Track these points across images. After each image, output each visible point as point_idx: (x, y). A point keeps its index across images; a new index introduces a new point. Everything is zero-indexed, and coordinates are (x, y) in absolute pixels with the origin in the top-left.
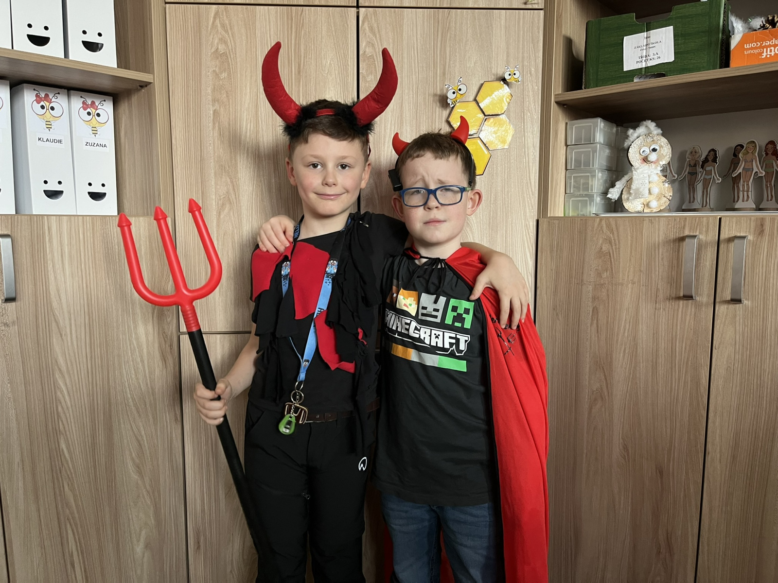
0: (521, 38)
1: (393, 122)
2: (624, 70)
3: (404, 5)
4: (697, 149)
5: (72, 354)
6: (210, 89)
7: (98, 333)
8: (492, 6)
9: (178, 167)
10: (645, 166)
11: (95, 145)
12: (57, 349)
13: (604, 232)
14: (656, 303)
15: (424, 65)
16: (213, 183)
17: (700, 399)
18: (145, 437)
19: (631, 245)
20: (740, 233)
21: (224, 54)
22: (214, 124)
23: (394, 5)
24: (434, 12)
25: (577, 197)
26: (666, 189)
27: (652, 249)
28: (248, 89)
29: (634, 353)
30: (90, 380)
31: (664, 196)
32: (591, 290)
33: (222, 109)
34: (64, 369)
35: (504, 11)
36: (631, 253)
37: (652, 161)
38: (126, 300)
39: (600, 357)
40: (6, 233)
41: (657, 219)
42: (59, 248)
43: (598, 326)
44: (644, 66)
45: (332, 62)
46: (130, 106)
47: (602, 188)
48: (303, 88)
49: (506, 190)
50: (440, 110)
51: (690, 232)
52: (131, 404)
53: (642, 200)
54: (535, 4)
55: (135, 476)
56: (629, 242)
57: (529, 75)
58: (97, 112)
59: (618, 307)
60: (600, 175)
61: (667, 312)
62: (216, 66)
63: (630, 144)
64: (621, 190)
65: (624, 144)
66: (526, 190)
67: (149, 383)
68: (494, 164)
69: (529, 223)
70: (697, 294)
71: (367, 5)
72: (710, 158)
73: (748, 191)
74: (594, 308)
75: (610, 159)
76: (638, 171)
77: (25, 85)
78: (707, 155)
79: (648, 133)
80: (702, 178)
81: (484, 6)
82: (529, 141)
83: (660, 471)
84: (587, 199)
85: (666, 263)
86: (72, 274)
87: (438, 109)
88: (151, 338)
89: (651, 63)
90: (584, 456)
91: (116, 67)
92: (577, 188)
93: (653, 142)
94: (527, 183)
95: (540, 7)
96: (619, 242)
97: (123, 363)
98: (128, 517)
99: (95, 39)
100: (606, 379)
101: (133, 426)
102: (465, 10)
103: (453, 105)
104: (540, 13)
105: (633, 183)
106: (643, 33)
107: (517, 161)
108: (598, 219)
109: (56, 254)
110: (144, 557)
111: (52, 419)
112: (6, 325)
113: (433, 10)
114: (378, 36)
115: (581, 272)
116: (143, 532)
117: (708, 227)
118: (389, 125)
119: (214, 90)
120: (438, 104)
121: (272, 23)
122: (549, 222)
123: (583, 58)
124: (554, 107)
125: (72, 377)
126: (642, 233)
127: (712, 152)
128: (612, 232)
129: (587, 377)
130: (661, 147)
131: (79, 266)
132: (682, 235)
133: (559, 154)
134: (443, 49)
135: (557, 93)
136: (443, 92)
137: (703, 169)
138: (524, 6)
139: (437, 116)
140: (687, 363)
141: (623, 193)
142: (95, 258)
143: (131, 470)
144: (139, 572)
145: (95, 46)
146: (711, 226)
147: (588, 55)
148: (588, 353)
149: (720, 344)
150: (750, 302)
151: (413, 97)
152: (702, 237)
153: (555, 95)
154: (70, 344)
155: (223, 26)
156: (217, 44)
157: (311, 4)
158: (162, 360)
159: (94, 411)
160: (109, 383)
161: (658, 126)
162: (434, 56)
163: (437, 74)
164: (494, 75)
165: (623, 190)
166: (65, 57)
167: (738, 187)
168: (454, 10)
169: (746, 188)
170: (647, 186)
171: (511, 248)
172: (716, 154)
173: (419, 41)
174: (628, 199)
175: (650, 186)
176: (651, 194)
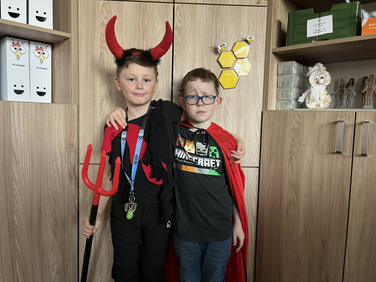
0: (256, 20)
1: (190, 61)
2: (307, 37)
3: (197, 3)
4: (344, 79)
6: (99, 41)
7: (36, 162)
8: (241, 4)
9: (81, 80)
10: (317, 86)
11: (41, 68)
12: (14, 169)
13: (296, 118)
14: (322, 155)
15: (206, 32)
16: (99, 88)
17: (345, 206)
18: (58, 216)
19: (310, 125)
20: (366, 120)
22: (100, 59)
23: (192, 3)
24: (212, 7)
25: (283, 100)
26: (328, 98)
27: (320, 127)
29: (311, 181)
30: (31, 186)
31: (327, 101)
32: (289, 147)
33: (104, 52)
34: (17, 180)
35: (247, 7)
36: (310, 129)
37: (321, 83)
38: (51, 146)
39: (293, 183)
41: (323, 112)
42: (18, 119)
43: (292, 166)
44: (317, 35)
45: (160, 30)
46: (60, 49)
47: (295, 96)
48: (145, 42)
49: (246, 96)
50: (214, 55)
51: (340, 119)
52: (52, 199)
53: (316, 103)
54: (263, 3)
55: (52, 237)
56: (309, 123)
57: (259, 39)
58: (43, 52)
59: (303, 157)
60: (294, 90)
61: (328, 160)
62: (102, 31)
63: (310, 74)
64: (305, 98)
65: (307, 74)
66: (257, 97)
67: (62, 189)
68: (240, 83)
69: (258, 113)
70: (343, 151)
71: (178, 2)
72: (351, 83)
73: (370, 100)
74: (290, 157)
75: (300, 82)
76: (314, 88)
77: (7, 37)
78: (349, 82)
79: (319, 69)
80: (347, 93)
81: (237, 4)
82: (259, 72)
83: (323, 243)
84: (288, 102)
85: (327, 135)
86: (24, 132)
88: (64, 165)
89: (321, 34)
90: (284, 234)
91: (52, 29)
92: (283, 96)
93: (321, 74)
94: (257, 93)
95: (265, 5)
96: (303, 123)
97: (49, 178)
98: (48, 257)
99: (43, 16)
100: (296, 194)
101: (52, 210)
102: (227, 6)
103: (220, 53)
104: (265, 8)
105: (311, 94)
106: (317, 19)
107: (252, 82)
108: (293, 112)
109: (16, 121)
110: (55, 278)
111: (10, 205)
113: (211, 5)
114: (184, 17)
115: (284, 138)
116: (56, 266)
117: (350, 116)
118: (188, 62)
119: (101, 42)
120: (213, 52)
121: (131, 10)
122: (268, 113)
123: (286, 32)
124: (271, 55)
125: (22, 184)
126: (316, 119)
127: (352, 80)
128: (300, 118)
129: (286, 193)
130: (326, 76)
132: (336, 121)
133: (274, 79)
134: (216, 25)
135: (273, 48)
136: (216, 46)
137: (347, 88)
138: (257, 5)
139: (212, 58)
140: (338, 187)
141: (306, 99)
142: (36, 124)
143: (51, 234)
145: (43, 18)
146: (351, 116)
147: (289, 29)
148: (287, 180)
149: (355, 177)
150: (371, 156)
151: (200, 48)
152: (347, 122)
153: (272, 49)
154: (21, 168)
155: (107, 11)
156: (104, 20)
158: (69, 177)
159: (32, 202)
160: (40, 188)
161: (324, 66)
162: (211, 28)
163: (213, 37)
164: (241, 38)
165: (306, 98)
166: (27, 24)
167: (365, 98)
168: (222, 6)
169: (369, 99)
170: (318, 96)
171: (248, 125)
172: (353, 81)
173: (204, 20)
174: (308, 102)
175: (320, 96)
176: (320, 100)
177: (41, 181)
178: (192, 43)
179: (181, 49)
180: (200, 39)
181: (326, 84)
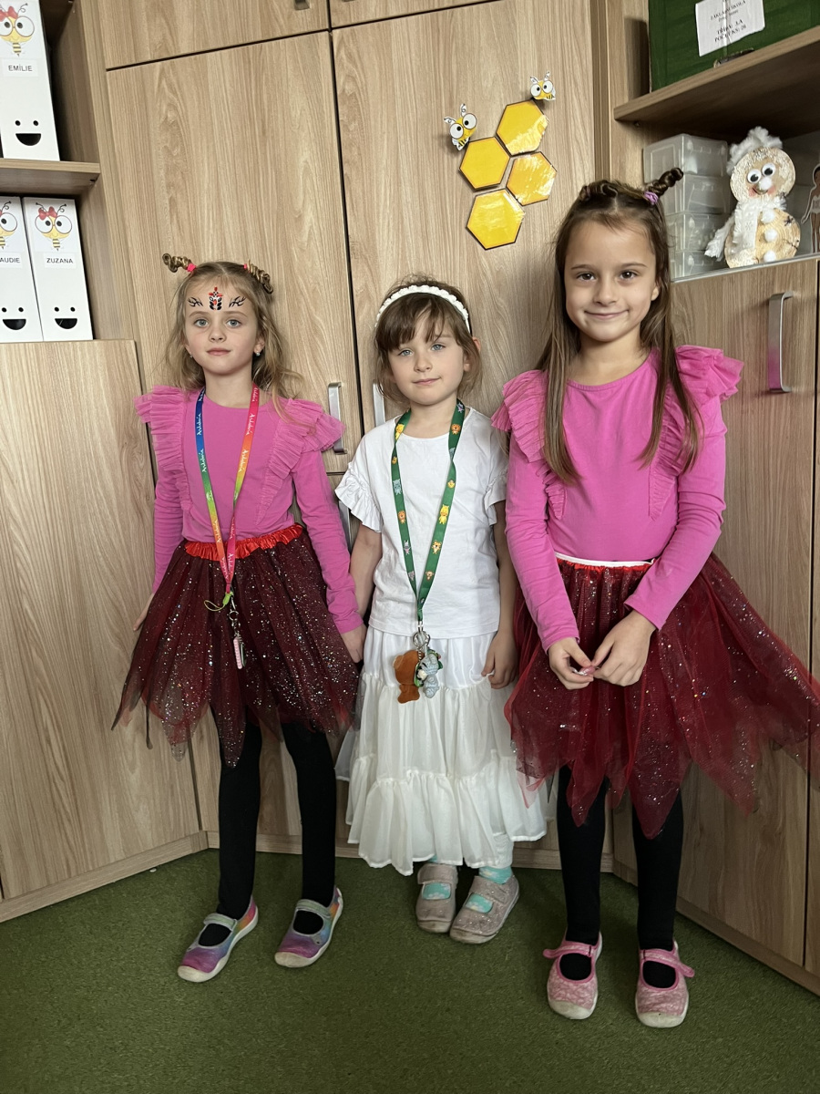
0: (558, 32)
2: (701, 55)
3: (391, 15)
5: (26, 503)
6: (163, 171)
11: (58, 261)
12: (9, 496)
14: (742, 405)
15: (424, 94)
19: (709, 320)
21: (175, 123)
22: (171, 215)
23: (378, 17)
27: (734, 323)
28: (206, 164)
30: (51, 534)
34: (20, 520)
36: (709, 332)
38: (85, 441)
41: (739, 275)
44: (726, 45)
45: (303, 112)
50: (450, 156)
51: (780, 287)
52: (103, 563)
56: (707, 315)
58: (58, 219)
60: (691, 222)
61: (756, 415)
62: (167, 141)
67: (123, 540)
68: (531, 226)
70: (787, 385)
71: (342, 24)
79: (757, 146)
85: (753, 341)
86: (18, 411)
87: (446, 157)
88: (120, 486)
89: (735, 38)
91: (58, 159)
96: (694, 318)
97: (89, 515)
99: (32, 130)
101: (107, 588)
103: (461, 147)
110: (134, 741)
111: (11, 576)
113: (429, 14)
114: (359, 65)
119: (167, 174)
120: (446, 149)
121: (226, 73)
124: (614, 129)
125: (30, 530)
126: (722, 301)
130: (778, 166)
131: (26, 402)
132: (769, 296)
134: (447, 67)
135: (617, 105)
136: (444, 130)
139: (446, 166)
142: (43, 393)
143: (110, 641)
144: (130, 758)
145: (32, 138)
147: (653, 40)
151: (411, 144)
152: (797, 294)
153: (615, 108)
154: (23, 491)
155: (170, 86)
156: (166, 112)
157: (271, 37)
158: (136, 512)
160: (73, 537)
162: (436, 80)
163: (441, 106)
164: (522, 94)
168: (459, 9)
173: (413, 62)
174: (732, 255)
175: (764, 229)
176: (766, 242)
177: (71, 522)
178: (389, 132)
179: (360, 154)
180: (409, 118)
181: (781, 191)
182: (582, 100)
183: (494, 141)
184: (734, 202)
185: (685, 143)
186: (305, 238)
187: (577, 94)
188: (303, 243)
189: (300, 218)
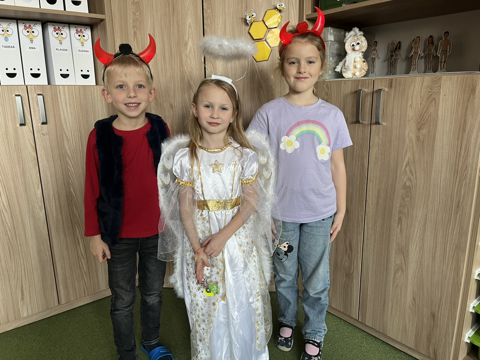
2: (338, 1)
5: (73, 149)
6: (131, 20)
11: (83, 51)
12: (66, 146)
13: (325, 89)
17: (364, 174)
20: (382, 87)
21: (137, 2)
22: (134, 38)
28: (150, 20)
33: (138, 31)
34: (70, 155)
40: (40, 93)
41: (347, 81)
42: (65, 101)
45: (189, 4)
46: (98, 30)
56: (336, 94)
57: (291, 5)
58: (83, 34)
61: (351, 130)
62: (134, 9)
68: (274, 55)
70: (361, 120)
72: (398, 47)
77: (48, 23)
78: (397, 45)
79: (355, 34)
80: (394, 58)
85: (351, 104)
86: (71, 113)
87: (244, 26)
91: (88, 12)
96: (331, 94)
103: (250, 24)
109: (63, 103)
111: (66, 178)
112: (43, 134)
119: (133, 21)
120: (244, 23)
125: (74, 159)
127: (399, 43)
130: (362, 42)
132: (358, 89)
135: (307, 14)
137: (395, 53)
139: (243, 30)
140: (359, 156)
142: (81, 106)
145: (78, 2)
146: (370, 84)
149: (372, 145)
150: (385, 123)
151: (231, 20)
152: (366, 90)
154: (72, 145)
163: (243, 7)
164: (273, 6)
166: (64, 10)
169: (414, 63)
174: (344, 72)
175: (356, 64)
176: (356, 68)
178: (222, 15)
179: (211, 22)
180: (230, 10)
181: (362, 51)
182: (295, 10)
183: (262, 23)
184: (346, 53)
185: (330, 30)
186: (188, 52)
187: (293, 8)
188: (187, 54)
189: (186, 44)
